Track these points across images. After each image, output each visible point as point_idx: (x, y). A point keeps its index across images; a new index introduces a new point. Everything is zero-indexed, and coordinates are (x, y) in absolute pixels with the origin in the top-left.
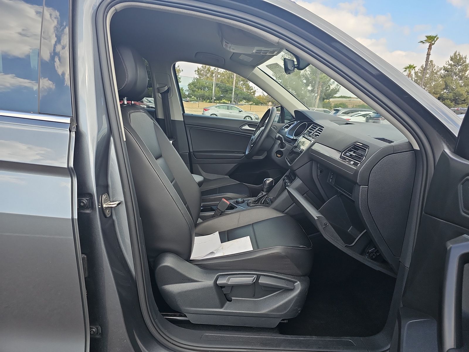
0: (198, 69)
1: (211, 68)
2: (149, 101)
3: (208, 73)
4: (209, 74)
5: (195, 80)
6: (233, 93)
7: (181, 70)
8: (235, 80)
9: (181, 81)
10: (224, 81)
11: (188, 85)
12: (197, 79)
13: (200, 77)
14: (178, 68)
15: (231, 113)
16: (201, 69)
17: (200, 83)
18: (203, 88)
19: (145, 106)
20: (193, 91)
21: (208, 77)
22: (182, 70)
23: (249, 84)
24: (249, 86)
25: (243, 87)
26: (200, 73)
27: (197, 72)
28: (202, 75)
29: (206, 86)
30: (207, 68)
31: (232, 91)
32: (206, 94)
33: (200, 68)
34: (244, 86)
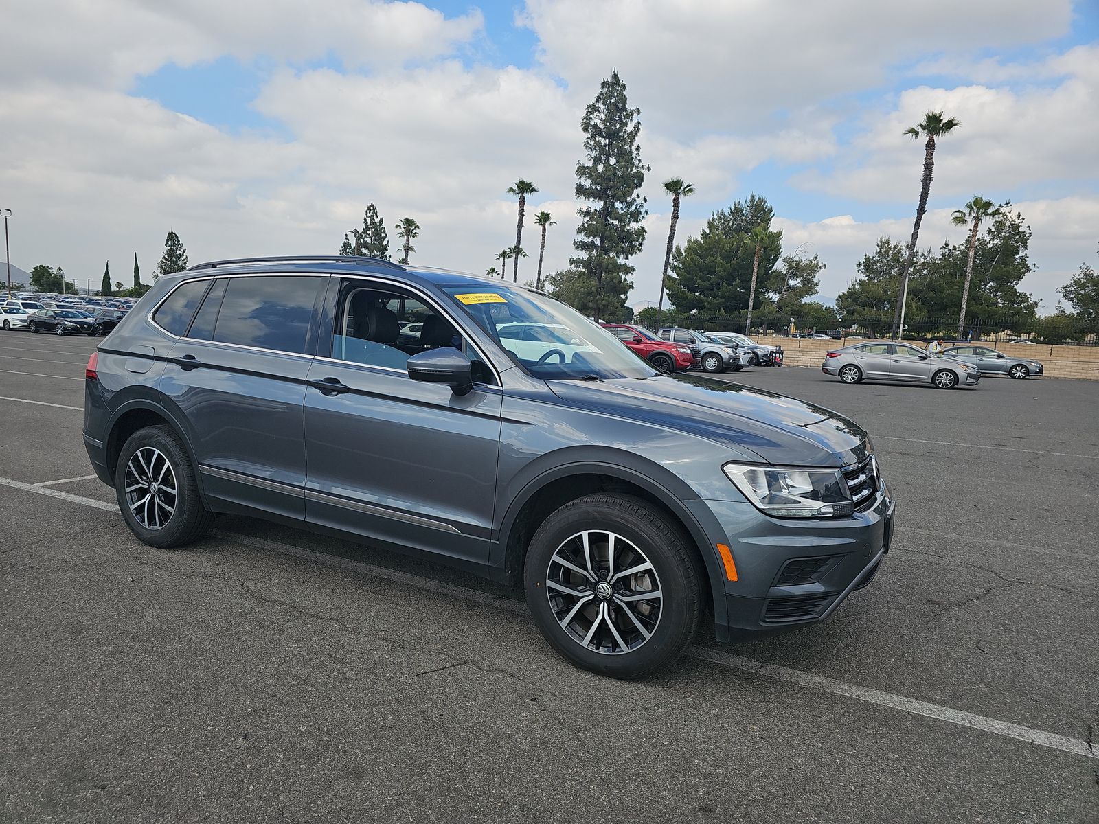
0: (867, 259)
1: (902, 255)
2: (710, 339)
3: (895, 266)
4: (896, 269)
5: (857, 287)
6: (963, 312)
7: (820, 265)
8: (968, 279)
9: (818, 289)
10: (936, 284)
11: (837, 299)
12: (862, 283)
13: (870, 278)
14: (814, 262)
15: (897, 361)
16: (874, 259)
17: (868, 292)
18: (876, 303)
19: (689, 351)
20: (851, 312)
21: (892, 277)
22: (825, 266)
23: (1016, 287)
24: (1017, 293)
25: (995, 296)
26: (872, 269)
27: (862, 267)
28: (877, 273)
29: (884, 297)
30: (890, 255)
31: (961, 306)
32: (883, 318)
33: (871, 257)
34: (999, 294)
